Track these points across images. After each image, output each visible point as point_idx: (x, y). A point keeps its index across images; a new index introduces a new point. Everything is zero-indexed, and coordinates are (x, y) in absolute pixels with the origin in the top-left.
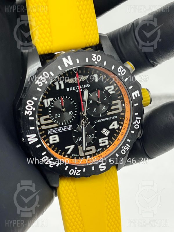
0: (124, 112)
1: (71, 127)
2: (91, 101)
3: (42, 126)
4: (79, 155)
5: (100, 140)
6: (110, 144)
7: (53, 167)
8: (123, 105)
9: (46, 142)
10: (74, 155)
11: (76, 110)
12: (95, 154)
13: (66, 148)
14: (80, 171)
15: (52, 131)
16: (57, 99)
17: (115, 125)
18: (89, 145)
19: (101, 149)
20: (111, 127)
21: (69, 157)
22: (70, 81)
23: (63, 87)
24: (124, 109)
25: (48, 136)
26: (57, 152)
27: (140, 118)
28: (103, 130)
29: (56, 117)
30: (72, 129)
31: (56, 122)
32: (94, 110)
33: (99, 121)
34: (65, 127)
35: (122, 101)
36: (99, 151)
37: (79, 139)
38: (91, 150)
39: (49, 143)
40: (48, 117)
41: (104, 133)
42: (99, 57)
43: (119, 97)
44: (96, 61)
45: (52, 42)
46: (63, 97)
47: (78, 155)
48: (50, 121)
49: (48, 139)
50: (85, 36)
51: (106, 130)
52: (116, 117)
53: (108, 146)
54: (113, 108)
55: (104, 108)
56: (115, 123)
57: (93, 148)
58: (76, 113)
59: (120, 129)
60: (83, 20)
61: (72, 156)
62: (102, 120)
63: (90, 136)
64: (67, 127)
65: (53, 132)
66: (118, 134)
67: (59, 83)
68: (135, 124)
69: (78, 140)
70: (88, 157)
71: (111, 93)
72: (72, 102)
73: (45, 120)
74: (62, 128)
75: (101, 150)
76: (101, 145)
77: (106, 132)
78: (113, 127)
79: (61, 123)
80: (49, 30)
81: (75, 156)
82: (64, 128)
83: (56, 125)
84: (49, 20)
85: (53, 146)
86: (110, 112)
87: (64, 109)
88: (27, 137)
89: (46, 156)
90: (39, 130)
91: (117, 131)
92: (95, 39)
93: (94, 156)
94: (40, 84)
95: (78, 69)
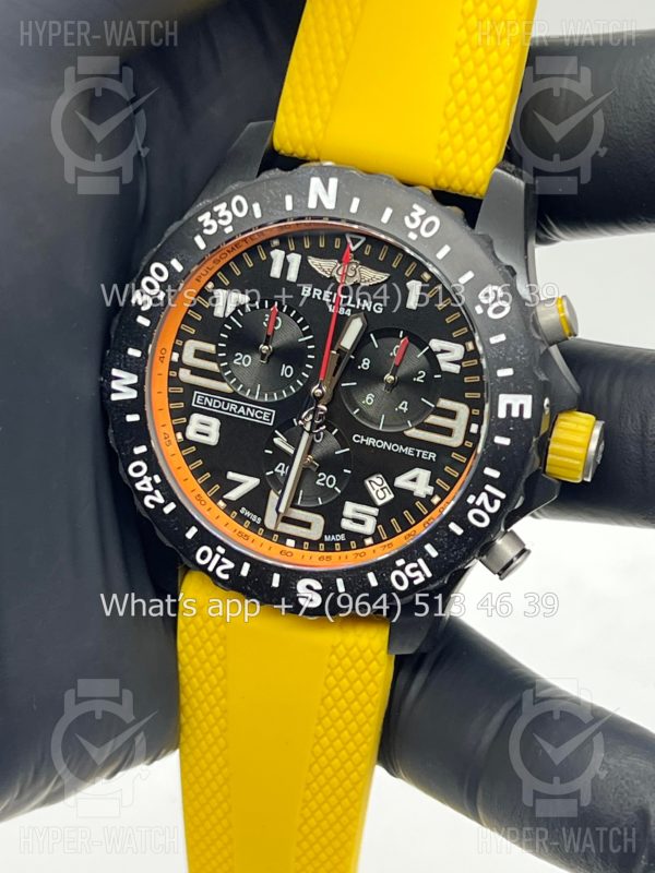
0: (466, 452)
1: (270, 418)
2: (368, 364)
3: (182, 371)
4: (263, 521)
5: (350, 508)
6: (377, 538)
7: (152, 506)
8: (474, 428)
9: (174, 426)
10: (248, 514)
11: (307, 371)
12: (314, 546)
13: (231, 475)
14: (230, 565)
15: (207, 399)
16: (262, 306)
17: (418, 482)
19: (342, 537)
20: (402, 482)
21: (227, 511)
22: (322, 266)
23: (292, 276)
24: (469, 444)
25: (189, 411)
26: (197, 473)
27: (503, 496)
28: (374, 479)
30: (271, 424)
31: (231, 377)
32: (367, 398)
33: (370, 441)
34: (252, 409)
35: (476, 412)
36: (334, 542)
37: (280, 468)
38: (307, 525)
40: (211, 348)
41: (373, 493)
42: (431, 225)
43: (467, 395)
44: (417, 231)
45: (326, 122)
46: (280, 308)
47: (259, 519)
48: (213, 366)
49: (184, 420)
50: (440, 148)
51: (385, 484)
52: (432, 456)
53: (369, 541)
54: (433, 419)
55: (404, 407)
56: (423, 475)
57: (318, 522)
58: (302, 378)
59: (432, 504)
60: (456, 92)
61: (239, 513)
62: (380, 444)
63: (322, 477)
64: (257, 409)
65: (207, 406)
66: (419, 517)
67: (288, 257)
68: (474, 506)
69: (276, 470)
70: (290, 542)
71: (445, 367)
72: (306, 335)
73: (199, 354)
74: (239, 406)
75: (340, 542)
76: (346, 524)
77: (378, 488)
78: (410, 486)
79: (244, 389)
80: (335, 81)
81: (248, 519)
82: (249, 409)
83: (225, 387)
84: (347, 53)
85: (194, 449)
86: (417, 431)
87: (266, 347)
88: (111, 375)
89: (145, 461)
90: (169, 377)
91: (418, 504)
92: (473, 171)
93: (309, 550)
94: (209, 227)
95: (363, 239)
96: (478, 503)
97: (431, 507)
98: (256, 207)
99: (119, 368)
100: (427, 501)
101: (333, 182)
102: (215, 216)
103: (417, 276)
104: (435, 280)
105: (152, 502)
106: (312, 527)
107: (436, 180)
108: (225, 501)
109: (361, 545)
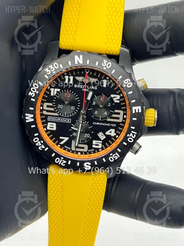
0: (124, 123)
1: (70, 121)
2: (95, 103)
3: (44, 111)
4: (71, 149)
5: (94, 142)
6: (102, 149)
7: (41, 149)
8: (125, 116)
9: (43, 127)
10: (67, 147)
11: (78, 107)
12: (86, 153)
13: (61, 138)
14: (65, 162)
15: (52, 118)
16: (64, 91)
17: (112, 132)
18: (83, 142)
20: (107, 133)
21: (61, 147)
23: (71, 82)
24: (124, 121)
25: (47, 122)
26: (51, 138)
27: (136, 133)
28: (99, 133)
29: (58, 107)
30: (70, 123)
31: (57, 111)
32: (96, 112)
33: (98, 123)
34: (64, 119)
35: (125, 112)
36: (91, 151)
38: (83, 148)
39: (46, 129)
40: (51, 104)
41: (100, 137)
42: (109, 65)
43: (122, 108)
45: (74, 40)
46: (69, 91)
48: (52, 109)
49: (46, 124)
50: (106, 43)
51: (103, 134)
52: (115, 125)
53: (100, 150)
54: (114, 116)
55: (106, 113)
56: (113, 131)
57: (86, 147)
58: (77, 109)
60: (108, 28)
61: (64, 147)
62: (100, 124)
63: (86, 135)
64: (66, 119)
65: (52, 120)
66: (113, 142)
67: (69, 77)
68: (129, 137)
69: (73, 135)
70: (79, 153)
71: (115, 101)
72: (77, 98)
73: (48, 106)
74: (61, 119)
75: (93, 151)
76: (94, 146)
77: (101, 136)
78: (110, 134)
79: (62, 114)
81: (67, 149)
83: (56, 114)
85: (49, 132)
86: (110, 119)
87: (66, 102)
88: (25, 116)
89: (38, 138)
90: (40, 114)
91: (112, 138)
92: (115, 49)
93: (85, 154)
94: (48, 72)
95: (89, 70)
96: (130, 136)
97: (116, 139)
98: (61, 65)
99: (27, 113)
100: (115, 137)
101: (81, 56)
102: (49, 69)
103: (105, 78)
104: (110, 79)
105: (41, 148)
106: (85, 148)
107: (106, 52)
108: (60, 145)
109: (98, 151)
